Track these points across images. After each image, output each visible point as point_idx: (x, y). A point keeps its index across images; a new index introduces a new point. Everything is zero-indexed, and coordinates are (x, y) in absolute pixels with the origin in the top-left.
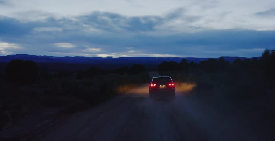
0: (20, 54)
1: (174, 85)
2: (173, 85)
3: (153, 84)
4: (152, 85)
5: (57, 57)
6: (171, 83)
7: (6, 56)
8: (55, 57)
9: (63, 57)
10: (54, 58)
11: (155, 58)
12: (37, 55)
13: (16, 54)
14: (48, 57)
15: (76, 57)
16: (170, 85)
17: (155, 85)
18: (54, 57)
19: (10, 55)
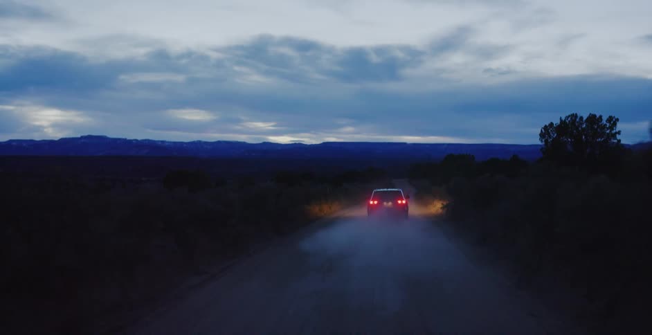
0: (90, 137)
1: (406, 202)
2: (404, 202)
3: (373, 200)
4: (371, 202)
5: (175, 143)
6: (402, 200)
7: (56, 139)
8: (171, 142)
9: (189, 143)
10: (167, 144)
11: (404, 144)
12: (129, 138)
13: (79, 136)
14: (154, 141)
15: (219, 142)
16: (400, 202)
17: (376, 202)
18: (168, 142)
19: (66, 139)
